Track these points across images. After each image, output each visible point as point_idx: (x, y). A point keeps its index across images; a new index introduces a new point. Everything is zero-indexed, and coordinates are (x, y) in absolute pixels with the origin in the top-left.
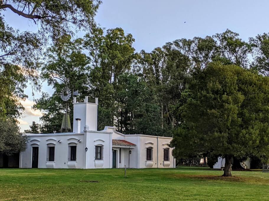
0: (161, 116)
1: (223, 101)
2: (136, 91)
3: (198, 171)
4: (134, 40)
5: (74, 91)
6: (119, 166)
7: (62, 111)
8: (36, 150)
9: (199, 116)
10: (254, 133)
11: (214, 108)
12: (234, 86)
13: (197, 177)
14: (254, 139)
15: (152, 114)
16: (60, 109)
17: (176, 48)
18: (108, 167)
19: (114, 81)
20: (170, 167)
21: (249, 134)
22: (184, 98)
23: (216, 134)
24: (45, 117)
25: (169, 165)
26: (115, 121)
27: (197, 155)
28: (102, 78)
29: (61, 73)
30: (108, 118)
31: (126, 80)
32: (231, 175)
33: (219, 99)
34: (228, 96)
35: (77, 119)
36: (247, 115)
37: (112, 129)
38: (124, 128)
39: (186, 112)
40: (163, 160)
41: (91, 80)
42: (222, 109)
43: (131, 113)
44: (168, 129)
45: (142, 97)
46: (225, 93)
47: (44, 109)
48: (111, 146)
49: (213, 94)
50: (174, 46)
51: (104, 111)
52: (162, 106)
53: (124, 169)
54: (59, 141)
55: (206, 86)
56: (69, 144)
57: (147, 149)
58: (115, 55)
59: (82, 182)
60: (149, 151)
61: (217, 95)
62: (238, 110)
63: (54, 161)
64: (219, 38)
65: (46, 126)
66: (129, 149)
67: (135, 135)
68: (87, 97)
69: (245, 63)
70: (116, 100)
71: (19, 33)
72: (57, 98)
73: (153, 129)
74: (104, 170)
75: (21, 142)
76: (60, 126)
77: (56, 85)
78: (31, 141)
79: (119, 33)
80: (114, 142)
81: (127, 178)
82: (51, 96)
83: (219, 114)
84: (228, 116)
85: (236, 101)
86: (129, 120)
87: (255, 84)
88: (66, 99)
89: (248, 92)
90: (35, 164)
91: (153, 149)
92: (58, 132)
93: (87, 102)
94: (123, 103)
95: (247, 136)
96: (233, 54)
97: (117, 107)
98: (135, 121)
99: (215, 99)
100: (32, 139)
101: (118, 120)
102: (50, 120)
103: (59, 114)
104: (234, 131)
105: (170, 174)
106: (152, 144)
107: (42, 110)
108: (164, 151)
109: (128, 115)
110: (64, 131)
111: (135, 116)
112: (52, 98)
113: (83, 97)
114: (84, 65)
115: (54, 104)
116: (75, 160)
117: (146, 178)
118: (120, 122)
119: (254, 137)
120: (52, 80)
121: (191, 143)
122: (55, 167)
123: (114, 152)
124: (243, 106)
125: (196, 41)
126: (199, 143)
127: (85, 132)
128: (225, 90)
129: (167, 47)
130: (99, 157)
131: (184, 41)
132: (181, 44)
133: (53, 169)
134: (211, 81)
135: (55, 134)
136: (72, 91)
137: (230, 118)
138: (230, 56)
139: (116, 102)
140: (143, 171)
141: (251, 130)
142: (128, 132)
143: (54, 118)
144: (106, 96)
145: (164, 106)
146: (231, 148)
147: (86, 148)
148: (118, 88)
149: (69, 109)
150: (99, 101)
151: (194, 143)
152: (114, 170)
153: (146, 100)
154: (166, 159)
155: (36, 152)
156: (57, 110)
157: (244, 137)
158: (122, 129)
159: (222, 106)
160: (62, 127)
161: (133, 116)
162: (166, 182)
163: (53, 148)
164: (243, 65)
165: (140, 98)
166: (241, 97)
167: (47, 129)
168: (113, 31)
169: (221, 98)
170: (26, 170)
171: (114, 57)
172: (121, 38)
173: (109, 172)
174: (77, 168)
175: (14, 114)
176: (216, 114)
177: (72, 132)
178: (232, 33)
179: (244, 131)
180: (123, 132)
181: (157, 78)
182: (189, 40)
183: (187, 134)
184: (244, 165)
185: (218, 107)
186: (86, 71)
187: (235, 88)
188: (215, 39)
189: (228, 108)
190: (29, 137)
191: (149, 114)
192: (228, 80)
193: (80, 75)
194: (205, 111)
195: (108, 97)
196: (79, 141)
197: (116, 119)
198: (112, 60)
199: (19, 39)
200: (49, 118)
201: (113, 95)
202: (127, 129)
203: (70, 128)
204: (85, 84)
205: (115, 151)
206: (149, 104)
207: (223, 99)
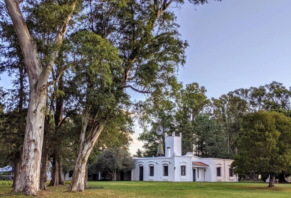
0: (227, 144)
1: (266, 137)
2: (209, 127)
3: (253, 184)
4: (206, 91)
5: (165, 128)
6: (197, 180)
7: (157, 141)
8: (142, 168)
9: (249, 147)
10: (288, 158)
11: (260, 141)
12: (273, 126)
13: (250, 188)
14: (287, 161)
15: (221, 143)
16: (156, 140)
17: (237, 95)
18: (190, 181)
19: (193, 119)
20: (234, 181)
21: (284, 158)
22: (242, 133)
23: (261, 159)
24: (146, 146)
25: (233, 180)
26: (194, 148)
27: (251, 172)
28: (184, 118)
29: (156, 115)
30: (189, 146)
31: (201, 119)
32: (274, 186)
33: (263, 135)
34: (269, 132)
35: (168, 148)
36: (283, 145)
37: (192, 155)
38: (201, 153)
39: (241, 143)
40: (229, 176)
41: (177, 119)
42: (265, 142)
43: (206, 142)
44: (233, 154)
45: (213, 131)
46: (267, 131)
47: (145, 140)
48: (192, 166)
49: (258, 131)
50: (235, 94)
51: (186, 141)
52: (228, 137)
53: (200, 182)
54: (156, 163)
55: (254, 126)
56: (163, 164)
57: (217, 168)
58: (193, 102)
59: (173, 189)
60: (219, 169)
61: (262, 132)
62: (276, 142)
63: (153, 176)
64: (268, 87)
65: (147, 152)
66: (204, 168)
67: (209, 158)
68: (174, 133)
69: (288, 105)
70: (194, 133)
71: (136, 101)
72: (153, 132)
73: (221, 154)
74: (187, 183)
75: (132, 163)
76: (156, 152)
77: (153, 123)
78: (138, 163)
79: (195, 86)
80: (194, 163)
81: (202, 187)
82: (150, 131)
83: (263, 145)
84: (269, 147)
85: (274, 136)
86: (204, 147)
87: (288, 124)
88: (160, 133)
89: (283, 130)
90: (141, 178)
91: (221, 168)
92: (155, 156)
93: (174, 136)
94: (199, 135)
95: (283, 159)
96: (279, 98)
97: (195, 138)
98: (208, 147)
99: (260, 135)
100: (139, 161)
101: (196, 147)
102: (149, 148)
103: (155, 143)
104: (274, 156)
105: (232, 186)
106: (221, 165)
107: (144, 141)
108: (230, 170)
109: (204, 143)
110: (159, 155)
111: (208, 144)
112: (150, 132)
113: (171, 132)
114: (171, 109)
115: (151, 137)
116: (168, 176)
117: (215, 188)
118: (198, 149)
119: (288, 160)
120: (150, 120)
121: (245, 164)
122: (154, 180)
123: (194, 171)
124: (280, 139)
125: (252, 90)
126: (250, 165)
127: (174, 156)
128: (267, 129)
129: (230, 94)
130: (183, 173)
131: (243, 90)
132: (240, 92)
133: (153, 181)
134: (257, 123)
135: (153, 157)
136: (164, 128)
137: (271, 148)
138: (277, 99)
139: (194, 134)
140: (213, 184)
141: (286, 155)
142: (204, 156)
143: (152, 147)
144: (187, 131)
145: (230, 137)
146: (272, 168)
147: (175, 168)
148: (195, 125)
149: (161, 140)
150: (183, 134)
151: (247, 164)
152: (194, 182)
153: (216, 133)
154: (231, 175)
155: (142, 170)
156: (154, 141)
157: (281, 160)
158: (199, 153)
159: (265, 140)
160: (158, 153)
161: (207, 144)
162: (228, 191)
163: (153, 167)
164: (287, 106)
165: (211, 132)
166: (278, 133)
167: (148, 154)
168: (190, 85)
169: (264, 134)
170: (136, 182)
171: (192, 103)
172: (197, 90)
173: (190, 184)
174: (169, 181)
175: (126, 144)
176: (261, 145)
177: (165, 156)
178: (277, 83)
179: (280, 156)
180: (200, 156)
181: (224, 117)
182: (246, 89)
183: (242, 159)
184: (288, 180)
185: (262, 140)
186: (173, 113)
187: (274, 128)
188: (266, 88)
189: (269, 141)
190: (137, 160)
191: (218, 143)
192: (269, 122)
193: (168, 116)
194: (253, 143)
195: (188, 131)
196: (170, 162)
197: (195, 147)
198: (191, 105)
199: (136, 105)
200: (148, 146)
201: (192, 130)
202: (203, 154)
203: (163, 153)
204: (172, 122)
205: (195, 169)
206: (218, 136)
207: (266, 134)
